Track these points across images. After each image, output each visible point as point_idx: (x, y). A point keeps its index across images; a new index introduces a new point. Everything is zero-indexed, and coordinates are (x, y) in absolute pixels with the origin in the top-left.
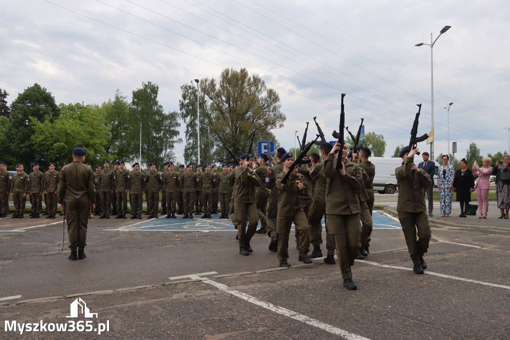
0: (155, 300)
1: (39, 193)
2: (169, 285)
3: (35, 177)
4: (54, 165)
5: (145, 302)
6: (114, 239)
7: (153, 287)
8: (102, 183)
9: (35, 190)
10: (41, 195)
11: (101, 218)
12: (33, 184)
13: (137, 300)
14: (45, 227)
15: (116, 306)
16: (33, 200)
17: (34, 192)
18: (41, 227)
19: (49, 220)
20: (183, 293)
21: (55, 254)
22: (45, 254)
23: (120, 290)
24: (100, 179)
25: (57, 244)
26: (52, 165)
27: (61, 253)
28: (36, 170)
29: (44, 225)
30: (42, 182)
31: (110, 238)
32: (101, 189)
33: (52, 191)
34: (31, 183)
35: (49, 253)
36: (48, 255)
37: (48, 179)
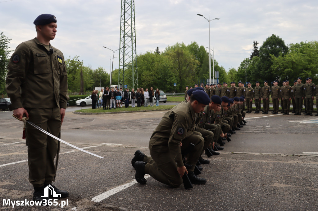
0: (275, 162)
1: (259, 99)
2: (296, 155)
3: (257, 89)
4: (267, 83)
5: (269, 161)
6: (292, 127)
7: (285, 155)
8: (296, 92)
9: (257, 98)
10: (260, 100)
11: (295, 115)
12: (256, 94)
13: (265, 160)
14: (259, 118)
15: (251, 160)
16: (256, 103)
17: (256, 98)
18: (255, 118)
19: (263, 115)
20: (298, 161)
21: (250, 132)
22: (245, 132)
23: (264, 154)
24: (295, 90)
25: (255, 127)
26: (265, 83)
27: (254, 132)
28: (257, 85)
29: (258, 117)
30: (260, 93)
31: (290, 126)
32: (295, 96)
33: (265, 98)
34: (255, 94)
35: (247, 132)
36: (246, 133)
37: (263, 90)
